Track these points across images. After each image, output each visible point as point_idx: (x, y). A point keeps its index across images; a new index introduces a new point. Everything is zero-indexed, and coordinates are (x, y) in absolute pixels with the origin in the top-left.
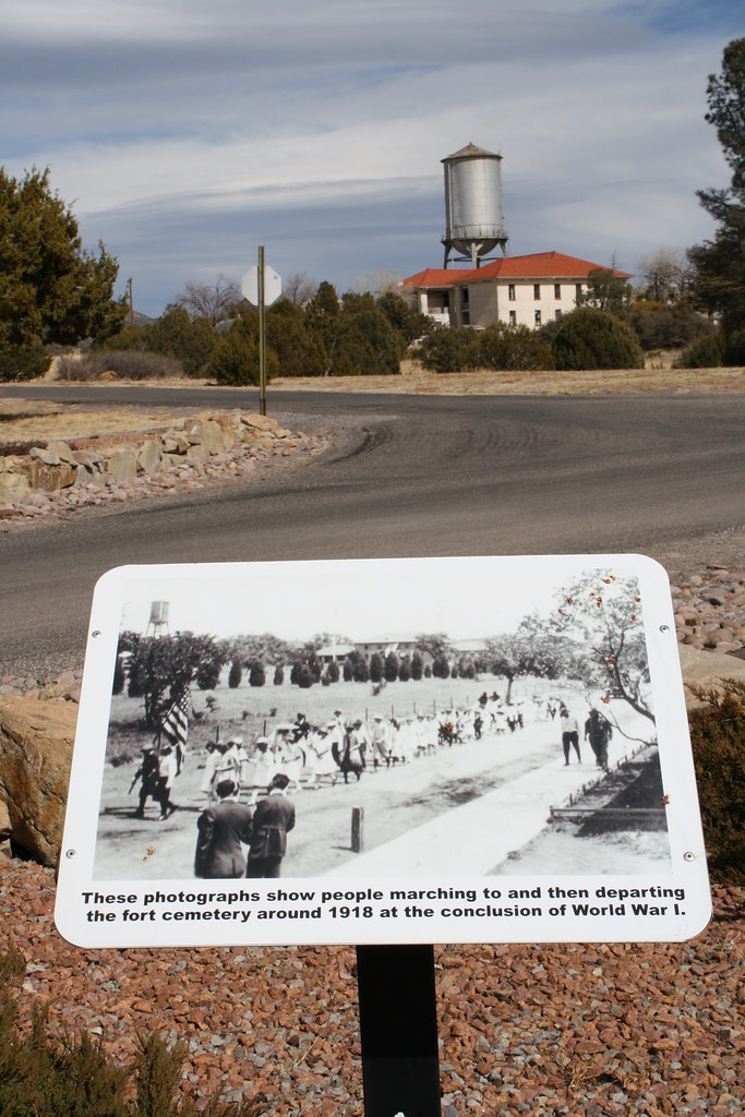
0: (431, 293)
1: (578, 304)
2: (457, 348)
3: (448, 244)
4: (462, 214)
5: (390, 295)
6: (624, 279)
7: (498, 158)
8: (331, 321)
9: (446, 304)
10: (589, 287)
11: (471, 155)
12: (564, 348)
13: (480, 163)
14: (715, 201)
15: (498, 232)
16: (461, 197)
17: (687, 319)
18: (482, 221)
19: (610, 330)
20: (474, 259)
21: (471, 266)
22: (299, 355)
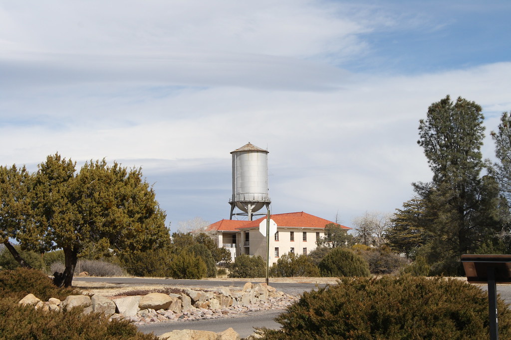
0: (225, 235)
1: (318, 245)
2: (251, 269)
3: (233, 204)
4: (243, 186)
5: (203, 235)
6: (346, 231)
7: (267, 152)
8: (176, 249)
9: (234, 242)
10: (326, 235)
11: (250, 150)
12: (325, 270)
13: (255, 155)
14: (423, 189)
15: (265, 198)
16: (243, 176)
17: (389, 257)
18: (255, 191)
19: (352, 260)
20: (250, 214)
21: (247, 218)
22: (163, 269)
